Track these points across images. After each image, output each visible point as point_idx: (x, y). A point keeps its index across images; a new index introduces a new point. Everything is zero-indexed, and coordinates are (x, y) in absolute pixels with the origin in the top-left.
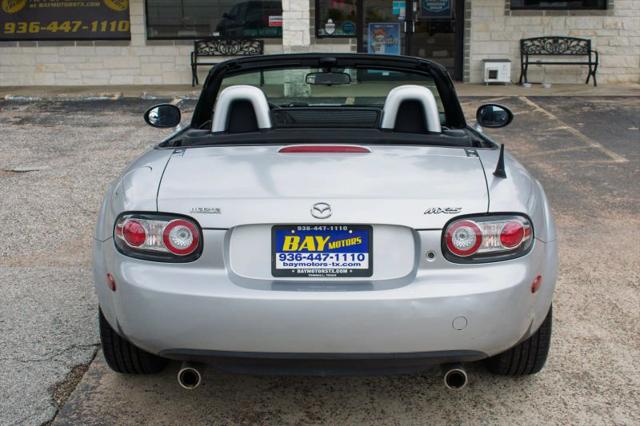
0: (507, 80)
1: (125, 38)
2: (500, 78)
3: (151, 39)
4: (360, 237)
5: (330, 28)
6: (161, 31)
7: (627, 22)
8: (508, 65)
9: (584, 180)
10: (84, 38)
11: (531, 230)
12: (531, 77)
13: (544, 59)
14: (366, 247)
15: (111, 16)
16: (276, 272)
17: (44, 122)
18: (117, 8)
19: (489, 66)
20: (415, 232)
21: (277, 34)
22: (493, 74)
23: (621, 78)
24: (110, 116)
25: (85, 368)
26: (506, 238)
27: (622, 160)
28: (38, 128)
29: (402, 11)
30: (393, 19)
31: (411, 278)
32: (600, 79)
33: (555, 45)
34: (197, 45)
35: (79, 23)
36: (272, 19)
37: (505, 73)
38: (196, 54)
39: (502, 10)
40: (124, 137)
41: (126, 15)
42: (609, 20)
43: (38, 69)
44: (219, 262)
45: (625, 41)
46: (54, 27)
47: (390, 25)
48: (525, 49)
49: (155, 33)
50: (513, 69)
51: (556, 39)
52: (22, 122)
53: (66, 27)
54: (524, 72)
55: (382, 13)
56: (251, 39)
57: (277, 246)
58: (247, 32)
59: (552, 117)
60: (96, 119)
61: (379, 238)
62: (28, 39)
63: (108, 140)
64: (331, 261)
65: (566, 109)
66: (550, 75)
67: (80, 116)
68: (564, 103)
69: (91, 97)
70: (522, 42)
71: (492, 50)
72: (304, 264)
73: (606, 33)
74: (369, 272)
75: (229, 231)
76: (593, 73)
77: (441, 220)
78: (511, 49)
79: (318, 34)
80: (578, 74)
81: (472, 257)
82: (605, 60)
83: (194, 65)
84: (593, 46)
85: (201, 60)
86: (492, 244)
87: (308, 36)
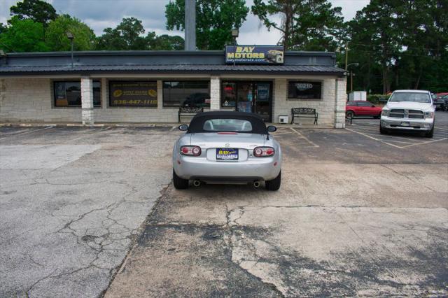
0: (287, 122)
1: (156, 106)
2: (285, 122)
3: (164, 106)
4: (236, 151)
5: (226, 104)
6: (168, 103)
7: (328, 104)
8: (287, 117)
9: (304, 151)
10: (141, 106)
11: (274, 151)
12: (295, 121)
13: (300, 115)
14: (237, 153)
15: (151, 98)
16: (217, 159)
17: (132, 133)
18: (152, 95)
19: (281, 117)
20: (248, 150)
21: (208, 105)
22: (282, 120)
23: (327, 122)
24: (153, 131)
25: (166, 188)
26: (268, 152)
27: (318, 146)
28: (131, 135)
29: (251, 99)
30: (248, 100)
31: (247, 160)
32: (319, 123)
33: (304, 111)
34: (180, 109)
35: (139, 101)
36: (206, 100)
37: (286, 120)
38: (180, 112)
39: (285, 99)
40: (159, 138)
41: (156, 98)
42: (321, 103)
43: (125, 116)
44: (205, 156)
45: (327, 110)
46: (131, 102)
47: (247, 103)
48: (293, 112)
49: (165, 104)
50: (289, 119)
51: (303, 109)
52: (125, 133)
53: (135, 102)
54: (293, 120)
55: (245, 98)
56: (199, 107)
57: (217, 153)
58: (198, 105)
59: (299, 134)
60: (149, 133)
61: (240, 152)
62: (122, 106)
63: (155, 138)
64: (229, 157)
65: (305, 132)
66: (302, 121)
67: (143, 132)
68: (305, 130)
69: (145, 125)
70: (292, 109)
71: (282, 112)
72: (223, 157)
73: (320, 107)
74: (237, 159)
75: (207, 149)
76: (316, 120)
77: (253, 148)
78: (288, 112)
79: (222, 106)
80: (311, 120)
81: (260, 156)
82: (320, 116)
83: (179, 116)
84: (316, 111)
85: (182, 114)
86: (265, 154)
87: (219, 106)
